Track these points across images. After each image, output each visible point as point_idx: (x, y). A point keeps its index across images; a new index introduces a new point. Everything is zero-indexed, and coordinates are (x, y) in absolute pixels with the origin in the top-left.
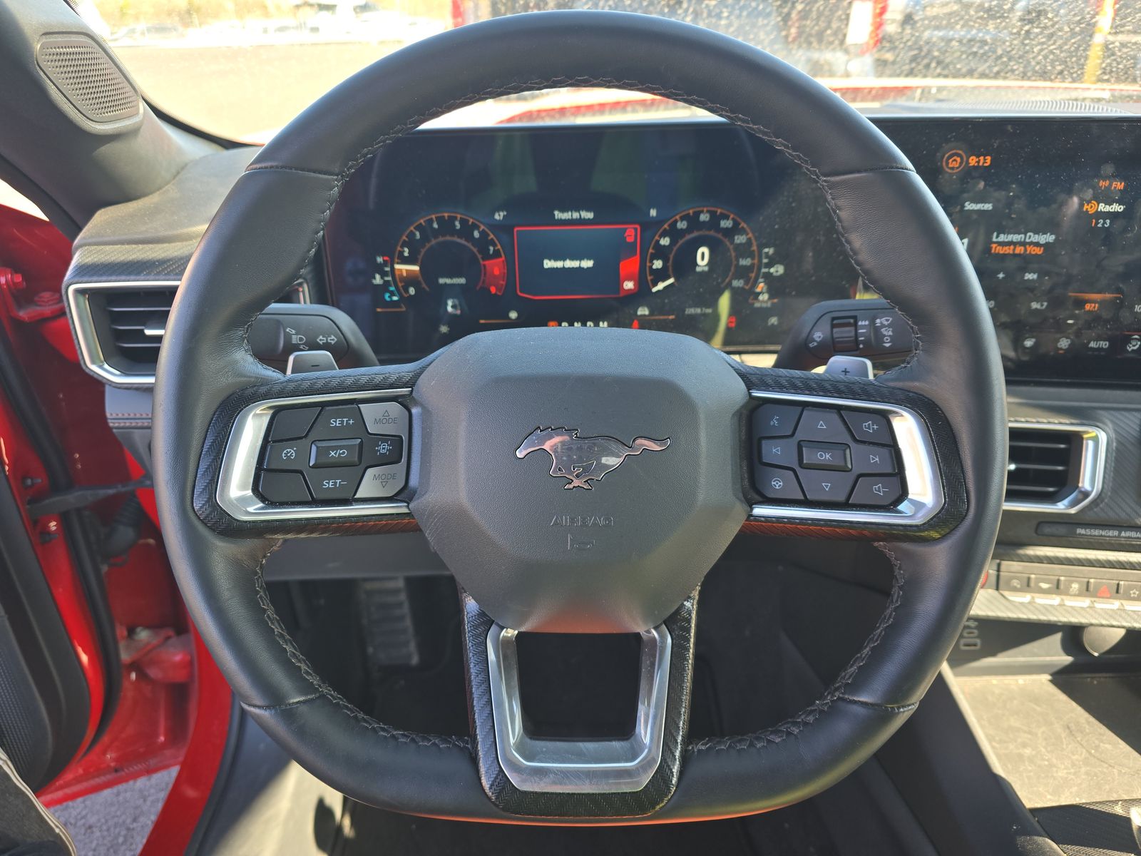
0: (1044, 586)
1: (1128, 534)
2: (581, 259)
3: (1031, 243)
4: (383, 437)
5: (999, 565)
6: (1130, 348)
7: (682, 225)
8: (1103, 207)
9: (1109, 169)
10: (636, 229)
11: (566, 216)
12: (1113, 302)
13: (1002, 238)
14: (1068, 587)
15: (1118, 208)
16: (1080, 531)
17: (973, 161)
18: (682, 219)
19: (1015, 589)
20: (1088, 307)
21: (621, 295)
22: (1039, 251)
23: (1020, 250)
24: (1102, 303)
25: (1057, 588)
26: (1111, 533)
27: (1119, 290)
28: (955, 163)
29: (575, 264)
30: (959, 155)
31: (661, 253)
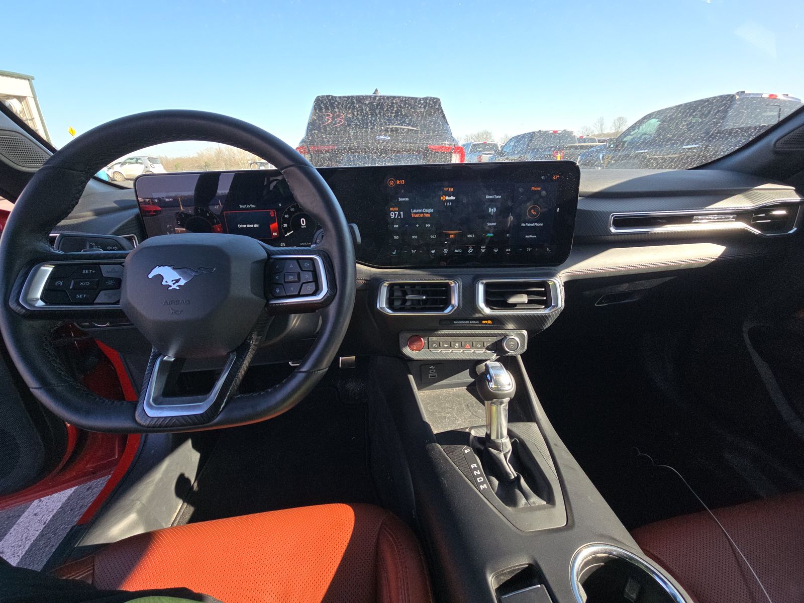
0: (446, 346)
1: (472, 322)
2: (254, 224)
3: (425, 213)
4: (111, 279)
5: (428, 339)
6: (469, 252)
7: (292, 210)
8: (448, 198)
9: (446, 183)
10: (274, 212)
11: (244, 207)
12: (459, 234)
13: (415, 211)
14: (454, 345)
15: (453, 198)
16: (455, 322)
17: (398, 182)
18: (292, 207)
19: (435, 348)
20: (451, 236)
21: (273, 238)
22: (429, 216)
23: (422, 215)
24: (455, 234)
25: (450, 346)
26: (466, 322)
27: (460, 229)
28: (392, 183)
29: (252, 226)
30: (393, 180)
31: (286, 220)
